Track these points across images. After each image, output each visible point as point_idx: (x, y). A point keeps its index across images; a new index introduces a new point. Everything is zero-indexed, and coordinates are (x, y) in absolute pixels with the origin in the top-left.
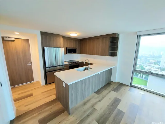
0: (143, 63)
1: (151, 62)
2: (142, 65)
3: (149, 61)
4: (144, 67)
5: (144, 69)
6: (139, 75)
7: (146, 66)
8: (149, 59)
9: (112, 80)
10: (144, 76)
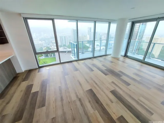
0: (49, 44)
1: (53, 42)
2: (48, 46)
3: (52, 42)
4: (50, 47)
5: (50, 49)
6: (49, 55)
7: (51, 46)
8: (51, 40)
9: (18, 72)
10: (52, 55)
